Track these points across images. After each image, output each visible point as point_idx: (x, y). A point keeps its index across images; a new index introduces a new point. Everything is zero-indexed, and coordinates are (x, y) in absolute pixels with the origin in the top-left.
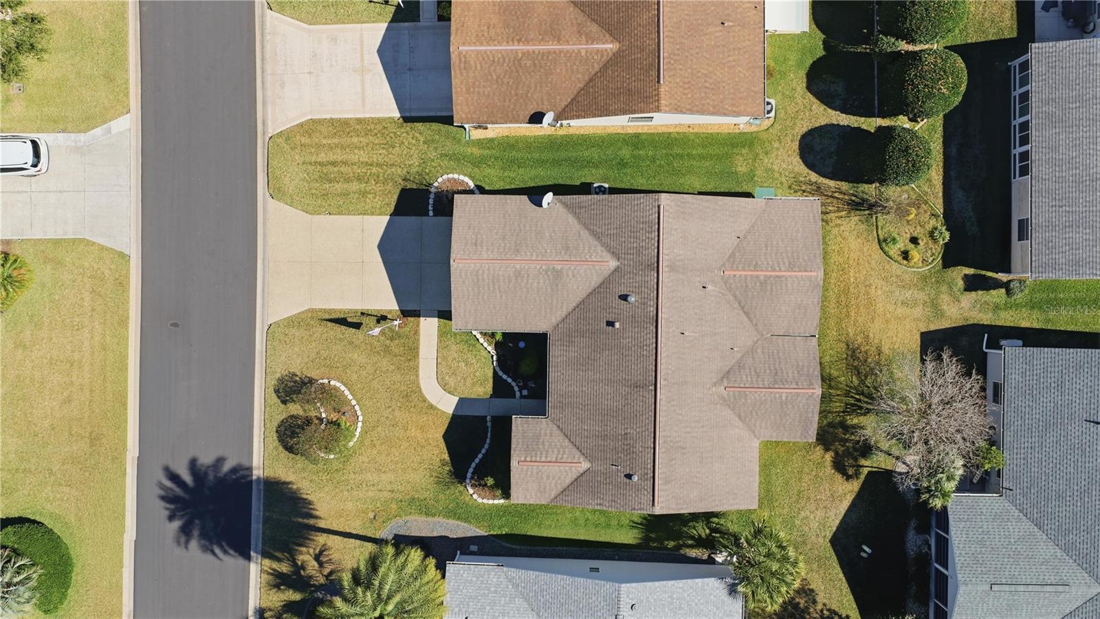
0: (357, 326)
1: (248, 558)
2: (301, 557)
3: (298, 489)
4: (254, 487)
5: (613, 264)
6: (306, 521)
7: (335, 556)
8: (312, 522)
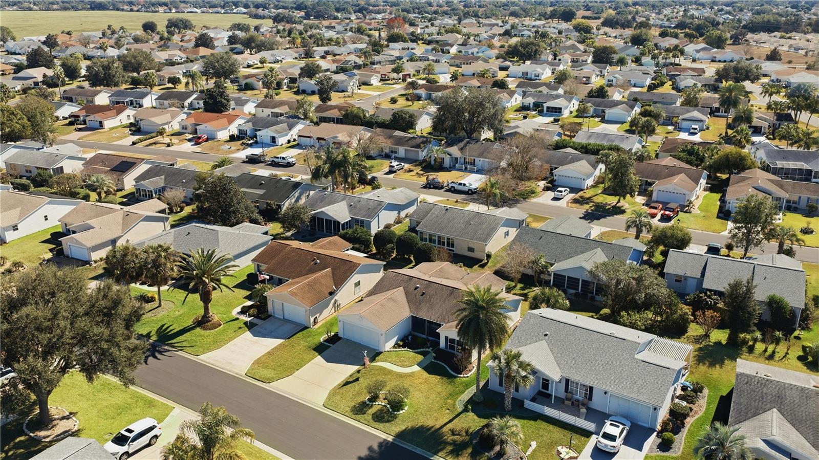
0: (357, 380)
2: (449, 440)
3: (412, 427)
4: (395, 442)
5: (402, 288)
6: (430, 431)
7: (458, 428)
8: (433, 429)
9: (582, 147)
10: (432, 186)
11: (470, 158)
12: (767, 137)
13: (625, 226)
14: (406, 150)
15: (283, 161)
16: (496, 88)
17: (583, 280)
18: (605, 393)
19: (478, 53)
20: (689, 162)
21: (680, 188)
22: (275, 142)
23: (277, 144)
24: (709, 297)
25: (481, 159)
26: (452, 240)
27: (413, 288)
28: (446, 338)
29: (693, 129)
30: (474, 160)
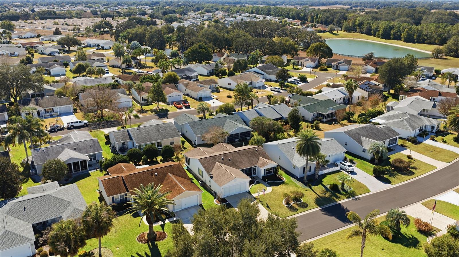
1: (340, 204)
11: (48, 108)
17: (240, 133)
18: (330, 156)
25: (58, 107)
26: (160, 142)
27: (222, 160)
28: (265, 170)
29: (106, 70)
30: (53, 109)
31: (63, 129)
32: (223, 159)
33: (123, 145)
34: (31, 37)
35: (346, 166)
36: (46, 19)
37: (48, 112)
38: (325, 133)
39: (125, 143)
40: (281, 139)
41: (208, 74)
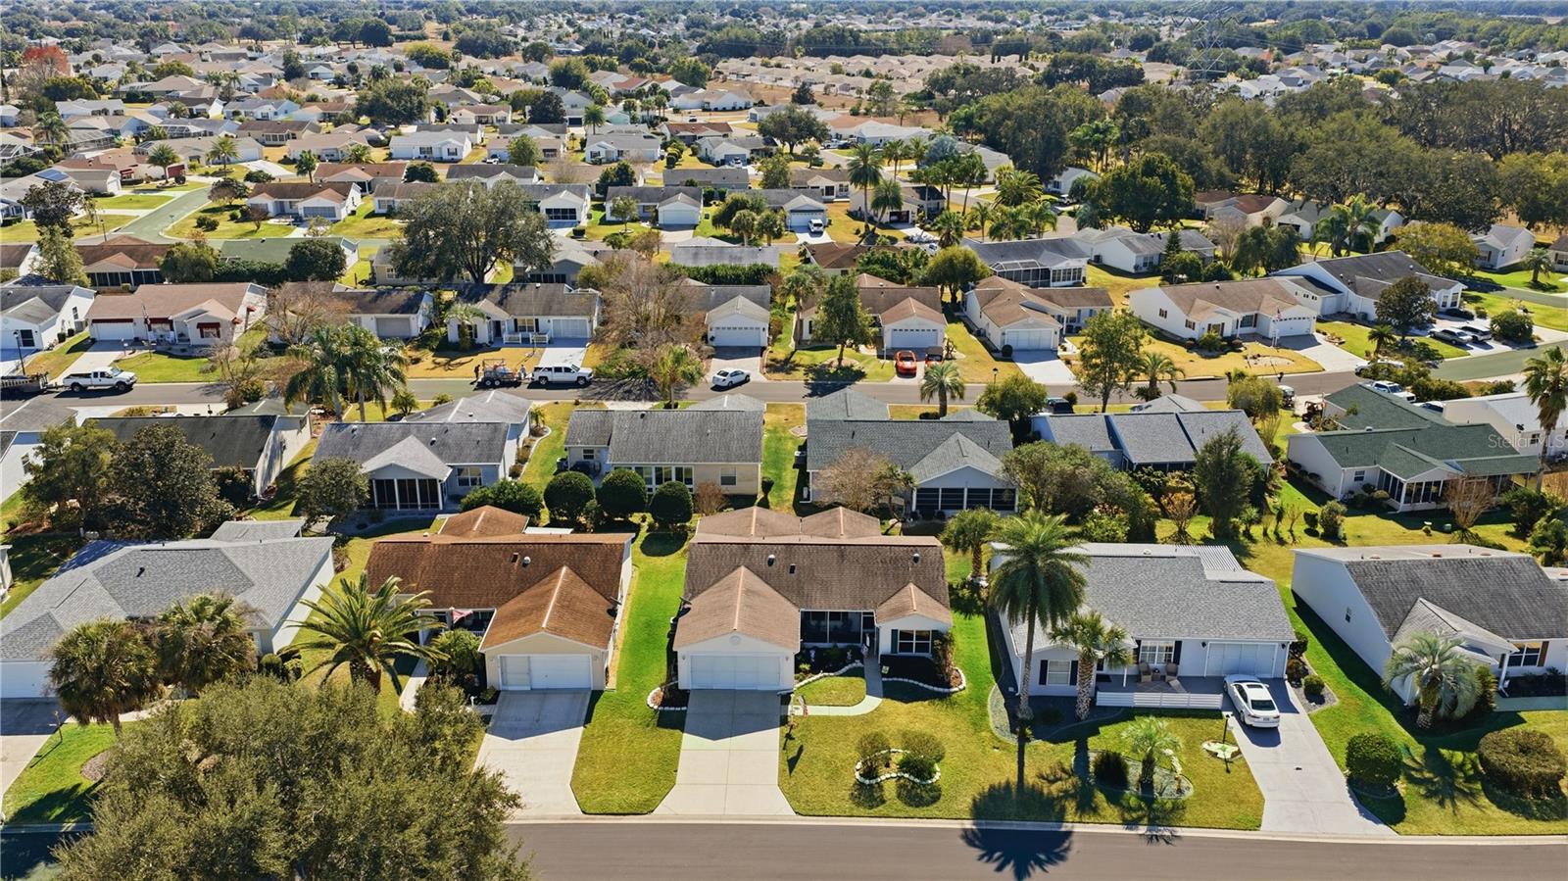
0: (802, 751)
1: (1069, 834)
2: (1055, 793)
4: (985, 827)
5: (742, 569)
6: (1014, 791)
7: (1046, 769)
8: (1014, 786)
9: (706, 274)
10: (497, 383)
11: (526, 318)
12: (922, 227)
13: (919, 394)
14: (377, 319)
15: (105, 381)
16: (417, 182)
17: (969, 490)
18: (1204, 644)
19: (276, 114)
20: (889, 278)
21: (929, 322)
22: (32, 343)
23: (37, 346)
24: (1149, 474)
25: (552, 318)
26: (689, 471)
27: (764, 564)
28: (894, 632)
29: (816, 225)
30: (537, 320)
31: (517, 384)
32: (771, 562)
33: (585, 457)
34: (734, 109)
35: (1246, 700)
36: (878, 56)
37: (523, 329)
38: (1298, 554)
39: (592, 451)
40: (1096, 541)
41: (1136, 267)
